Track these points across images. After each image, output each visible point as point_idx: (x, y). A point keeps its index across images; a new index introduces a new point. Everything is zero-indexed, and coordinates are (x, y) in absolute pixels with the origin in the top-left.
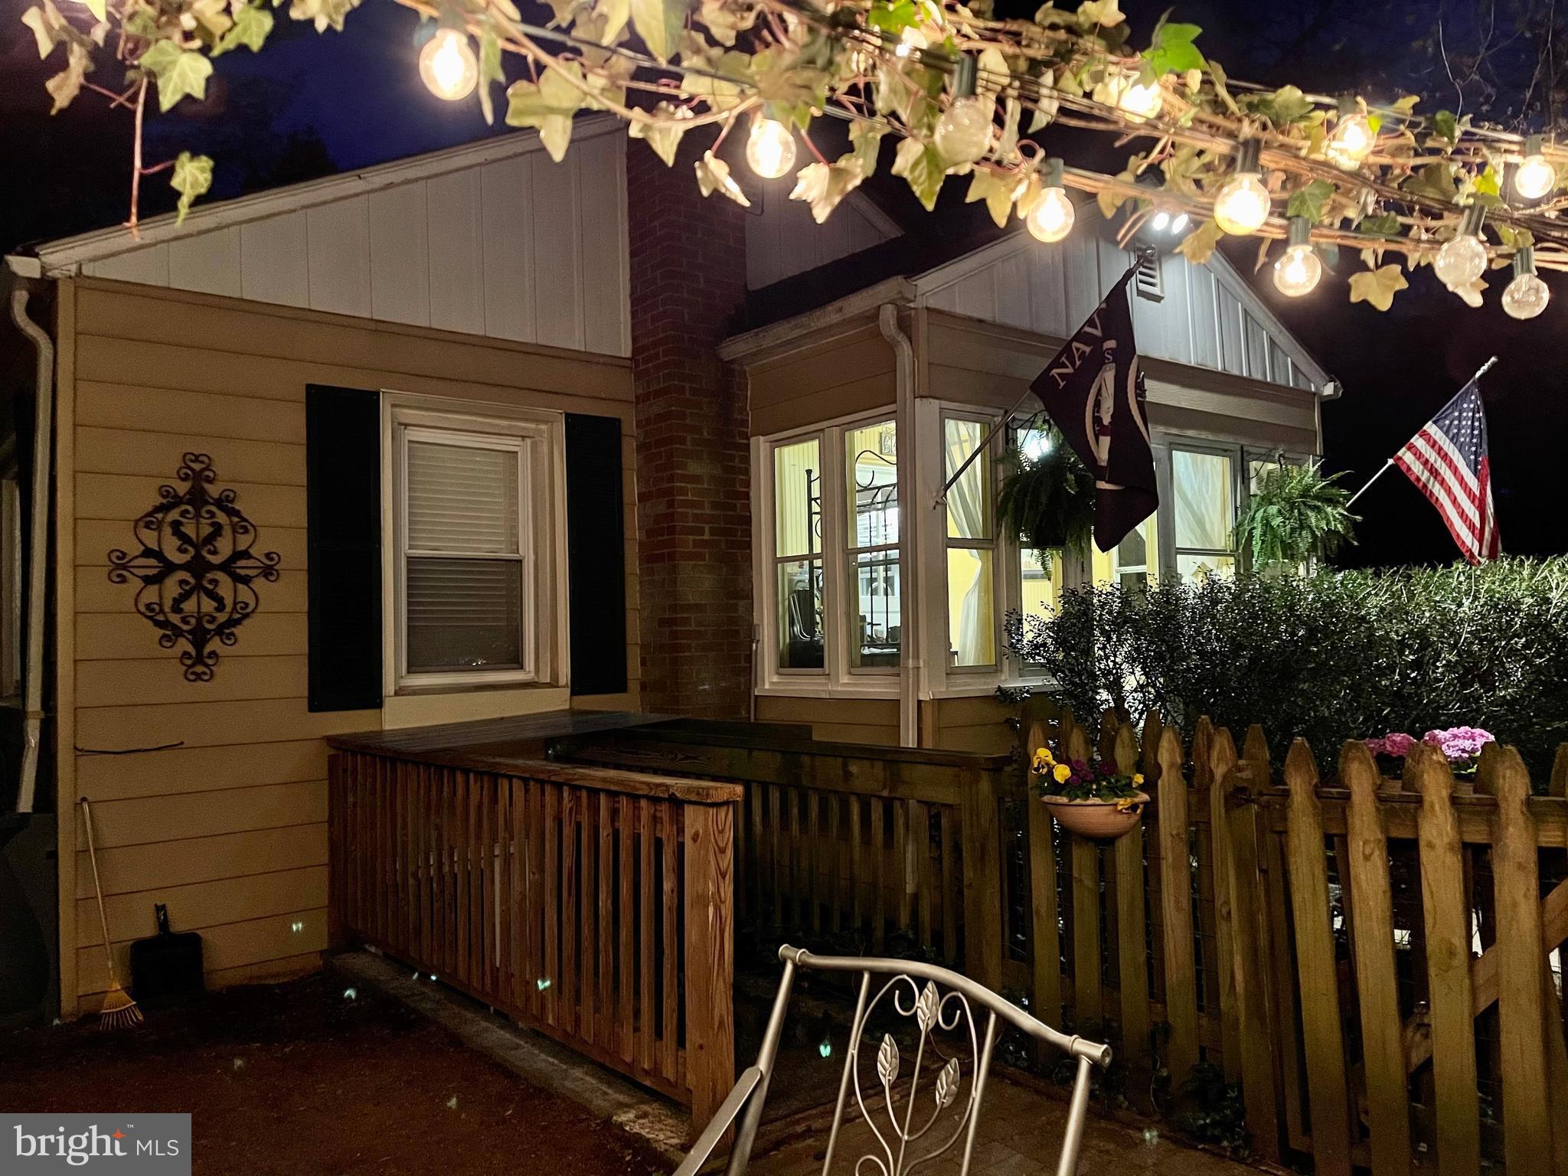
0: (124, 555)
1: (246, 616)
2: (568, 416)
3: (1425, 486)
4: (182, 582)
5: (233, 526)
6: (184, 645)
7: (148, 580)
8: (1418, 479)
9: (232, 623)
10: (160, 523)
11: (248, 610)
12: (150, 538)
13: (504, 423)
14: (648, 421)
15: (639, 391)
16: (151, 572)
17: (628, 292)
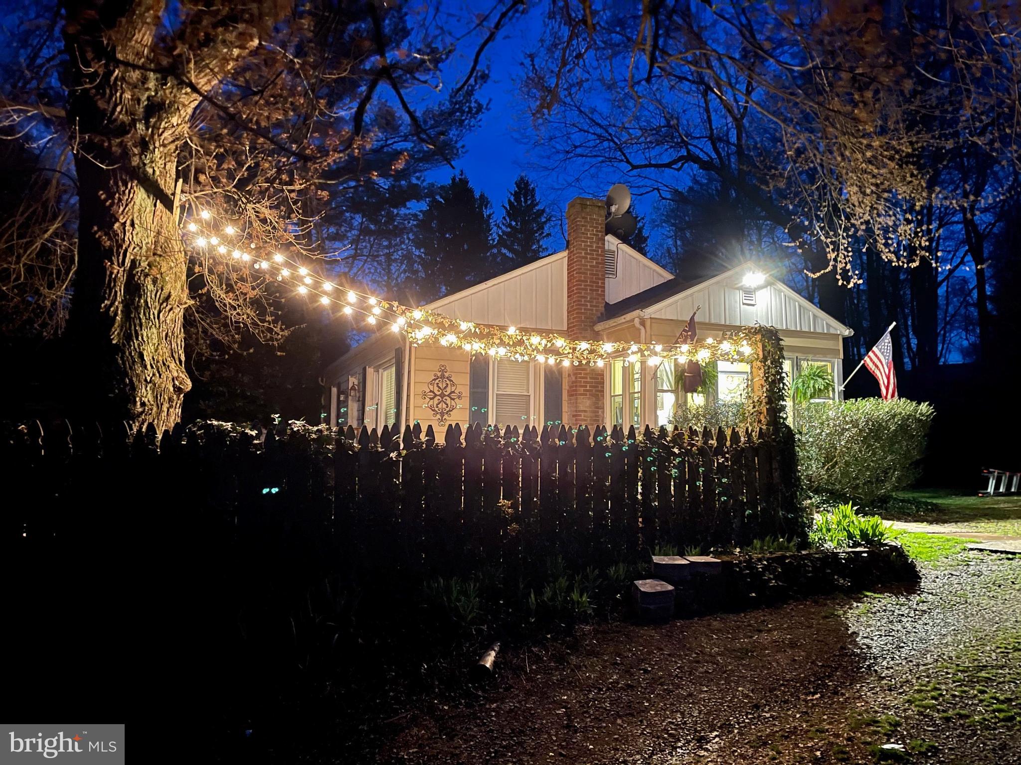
0: (426, 392)
1: (453, 409)
3: (873, 372)
4: (439, 399)
5: (451, 384)
6: (438, 416)
7: (431, 399)
8: (872, 369)
9: (450, 411)
10: (434, 383)
12: (431, 388)
16: (431, 396)
17: (566, 309)
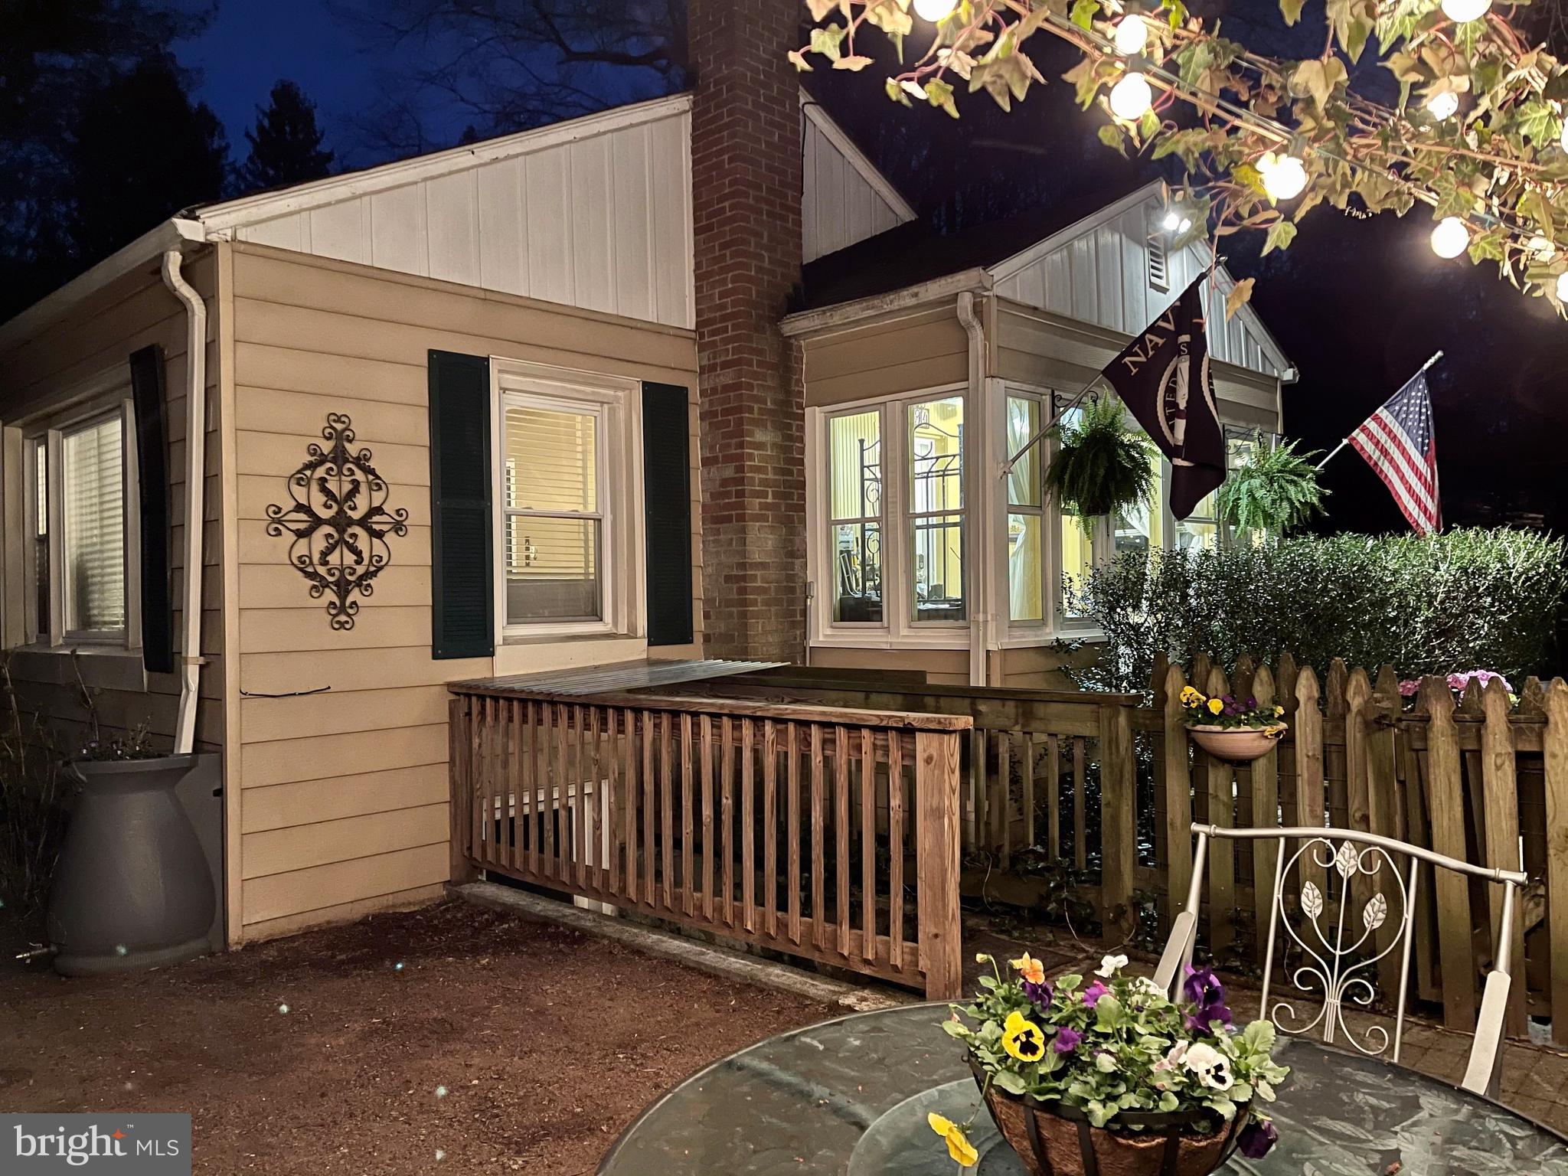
0: (280, 509)
1: (380, 569)
2: (645, 384)
3: (1376, 464)
4: (328, 536)
5: (369, 483)
6: (330, 596)
7: (300, 534)
8: (1370, 457)
9: (369, 575)
10: (309, 480)
11: (383, 563)
12: (300, 494)
13: (588, 389)
14: (714, 391)
15: (705, 362)
16: (302, 526)
17: (692, 267)
